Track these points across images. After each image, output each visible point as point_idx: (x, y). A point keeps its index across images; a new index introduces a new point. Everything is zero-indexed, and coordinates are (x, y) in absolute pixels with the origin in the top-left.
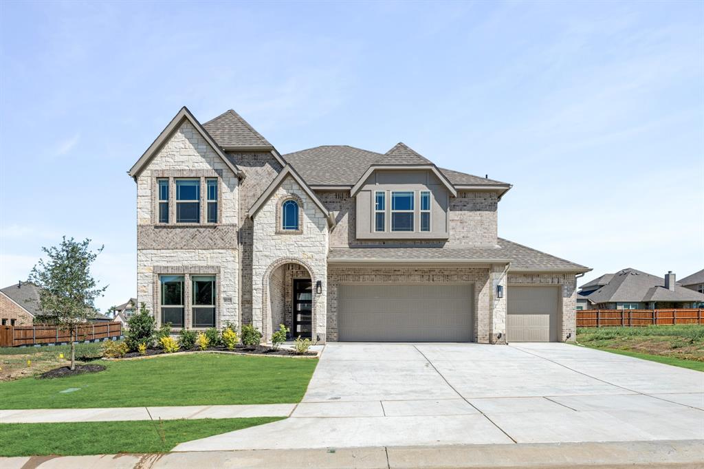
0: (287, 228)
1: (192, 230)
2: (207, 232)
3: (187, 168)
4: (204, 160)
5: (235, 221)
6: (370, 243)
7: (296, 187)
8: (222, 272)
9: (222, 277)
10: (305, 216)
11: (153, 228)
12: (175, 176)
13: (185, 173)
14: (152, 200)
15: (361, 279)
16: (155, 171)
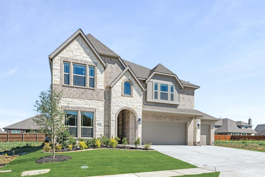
0: (126, 94)
1: (82, 90)
2: (90, 92)
3: (79, 59)
4: (88, 56)
5: (103, 88)
6: (151, 104)
7: (130, 76)
8: (97, 111)
9: (97, 114)
10: (134, 90)
11: (61, 86)
12: (74, 62)
13: (79, 61)
14: (61, 72)
15: (148, 118)
16: (63, 57)
